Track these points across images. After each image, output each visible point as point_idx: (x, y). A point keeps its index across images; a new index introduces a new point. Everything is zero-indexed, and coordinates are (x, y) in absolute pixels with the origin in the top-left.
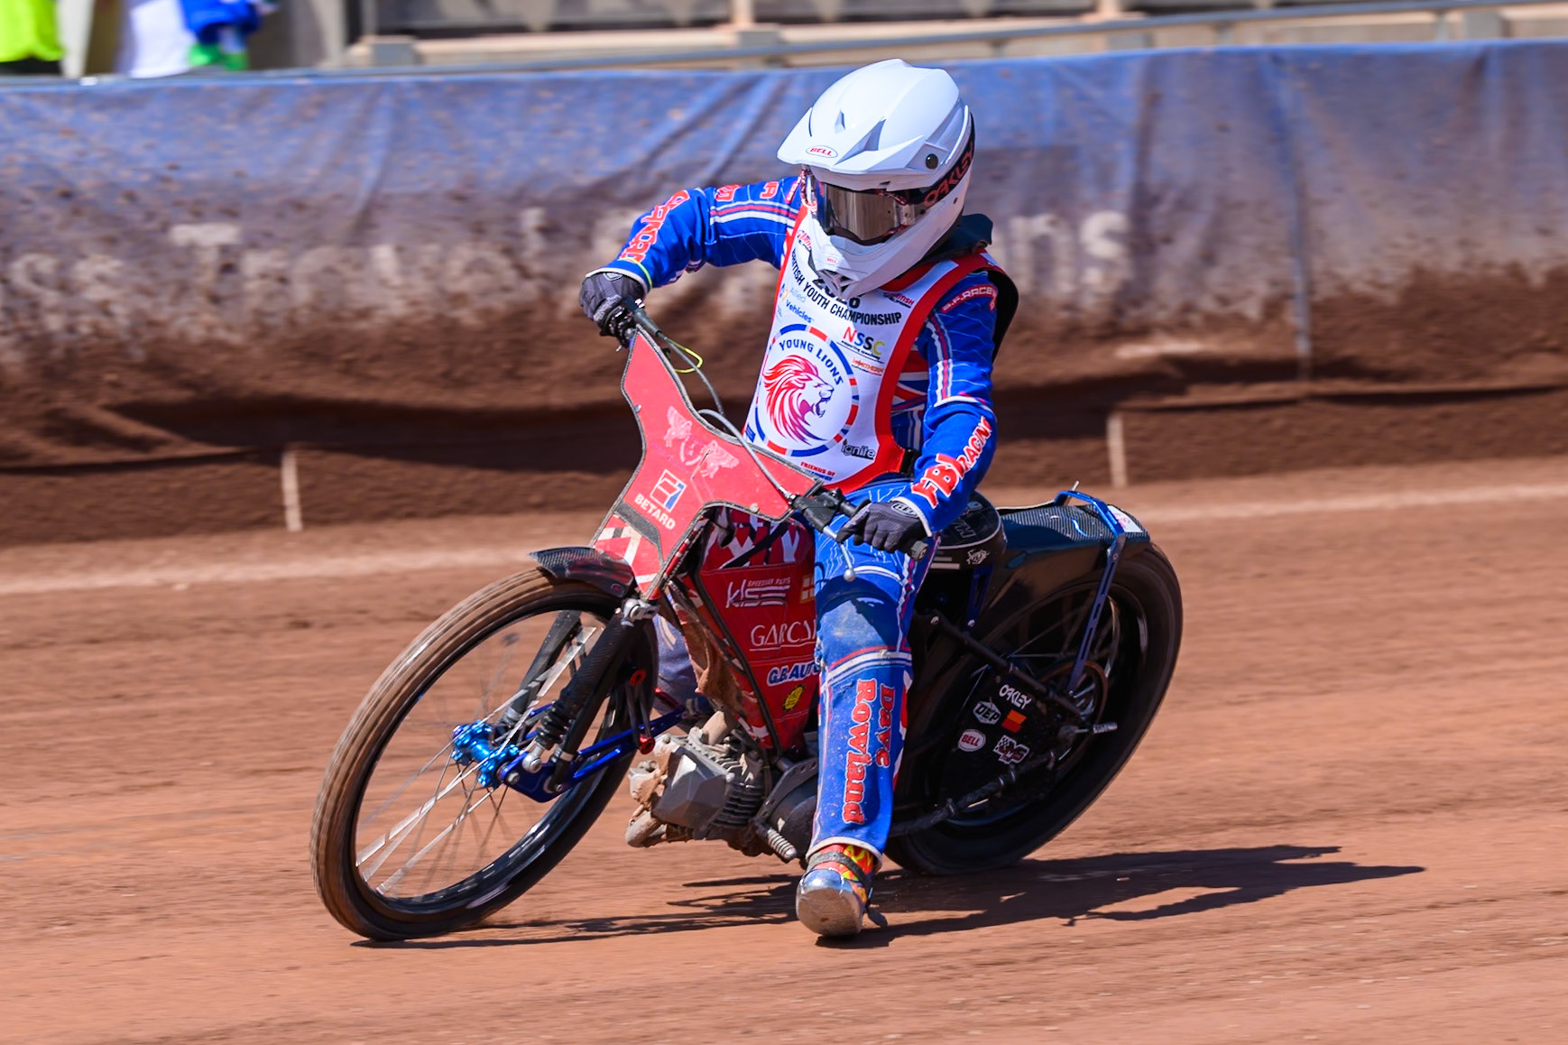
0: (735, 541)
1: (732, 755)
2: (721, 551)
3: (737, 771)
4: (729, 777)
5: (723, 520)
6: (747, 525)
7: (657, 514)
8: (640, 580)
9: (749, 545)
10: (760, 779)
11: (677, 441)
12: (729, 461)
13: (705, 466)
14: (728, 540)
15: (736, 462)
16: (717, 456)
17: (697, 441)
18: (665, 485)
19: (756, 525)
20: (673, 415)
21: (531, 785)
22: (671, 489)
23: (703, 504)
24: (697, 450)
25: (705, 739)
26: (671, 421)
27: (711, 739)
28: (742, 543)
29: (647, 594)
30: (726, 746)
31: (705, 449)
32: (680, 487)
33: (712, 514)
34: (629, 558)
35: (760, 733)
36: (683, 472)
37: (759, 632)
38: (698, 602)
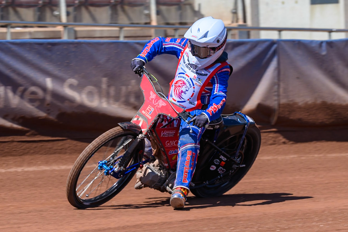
0: (164, 122)
1: (160, 169)
2: (161, 124)
3: (161, 173)
4: (159, 174)
5: (161, 117)
6: (167, 118)
7: (147, 115)
8: (142, 130)
9: (167, 123)
10: (166, 175)
11: (152, 99)
12: (164, 104)
13: (159, 105)
14: (162, 121)
15: (166, 105)
16: (161, 103)
17: (157, 99)
18: (149, 109)
19: (168, 118)
20: (151, 93)
21: (116, 175)
22: (151, 110)
23: (158, 114)
24: (157, 101)
25: (154, 166)
26: (151, 94)
27: (155, 166)
28: (165, 122)
29: (144, 133)
30: (159, 168)
31: (159, 101)
32: (152, 110)
33: (159, 116)
34: (140, 125)
35: (166, 165)
36: (154, 106)
37: (168, 142)
38: (155, 135)
